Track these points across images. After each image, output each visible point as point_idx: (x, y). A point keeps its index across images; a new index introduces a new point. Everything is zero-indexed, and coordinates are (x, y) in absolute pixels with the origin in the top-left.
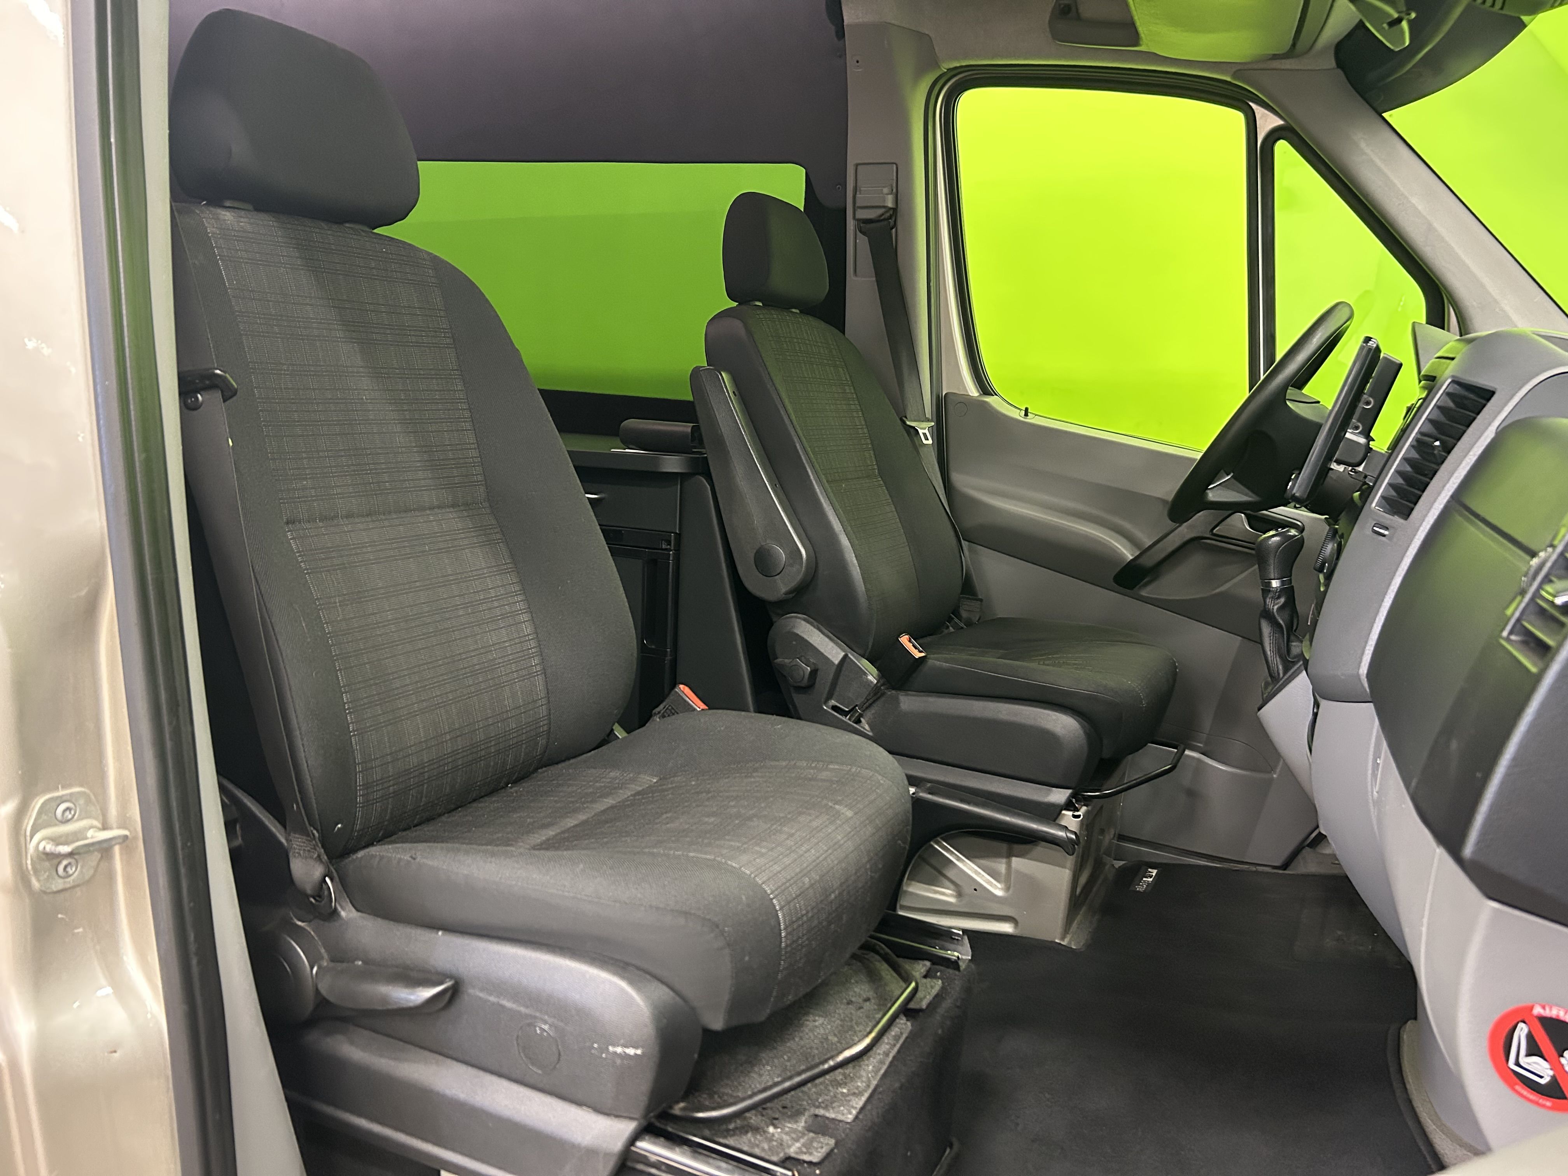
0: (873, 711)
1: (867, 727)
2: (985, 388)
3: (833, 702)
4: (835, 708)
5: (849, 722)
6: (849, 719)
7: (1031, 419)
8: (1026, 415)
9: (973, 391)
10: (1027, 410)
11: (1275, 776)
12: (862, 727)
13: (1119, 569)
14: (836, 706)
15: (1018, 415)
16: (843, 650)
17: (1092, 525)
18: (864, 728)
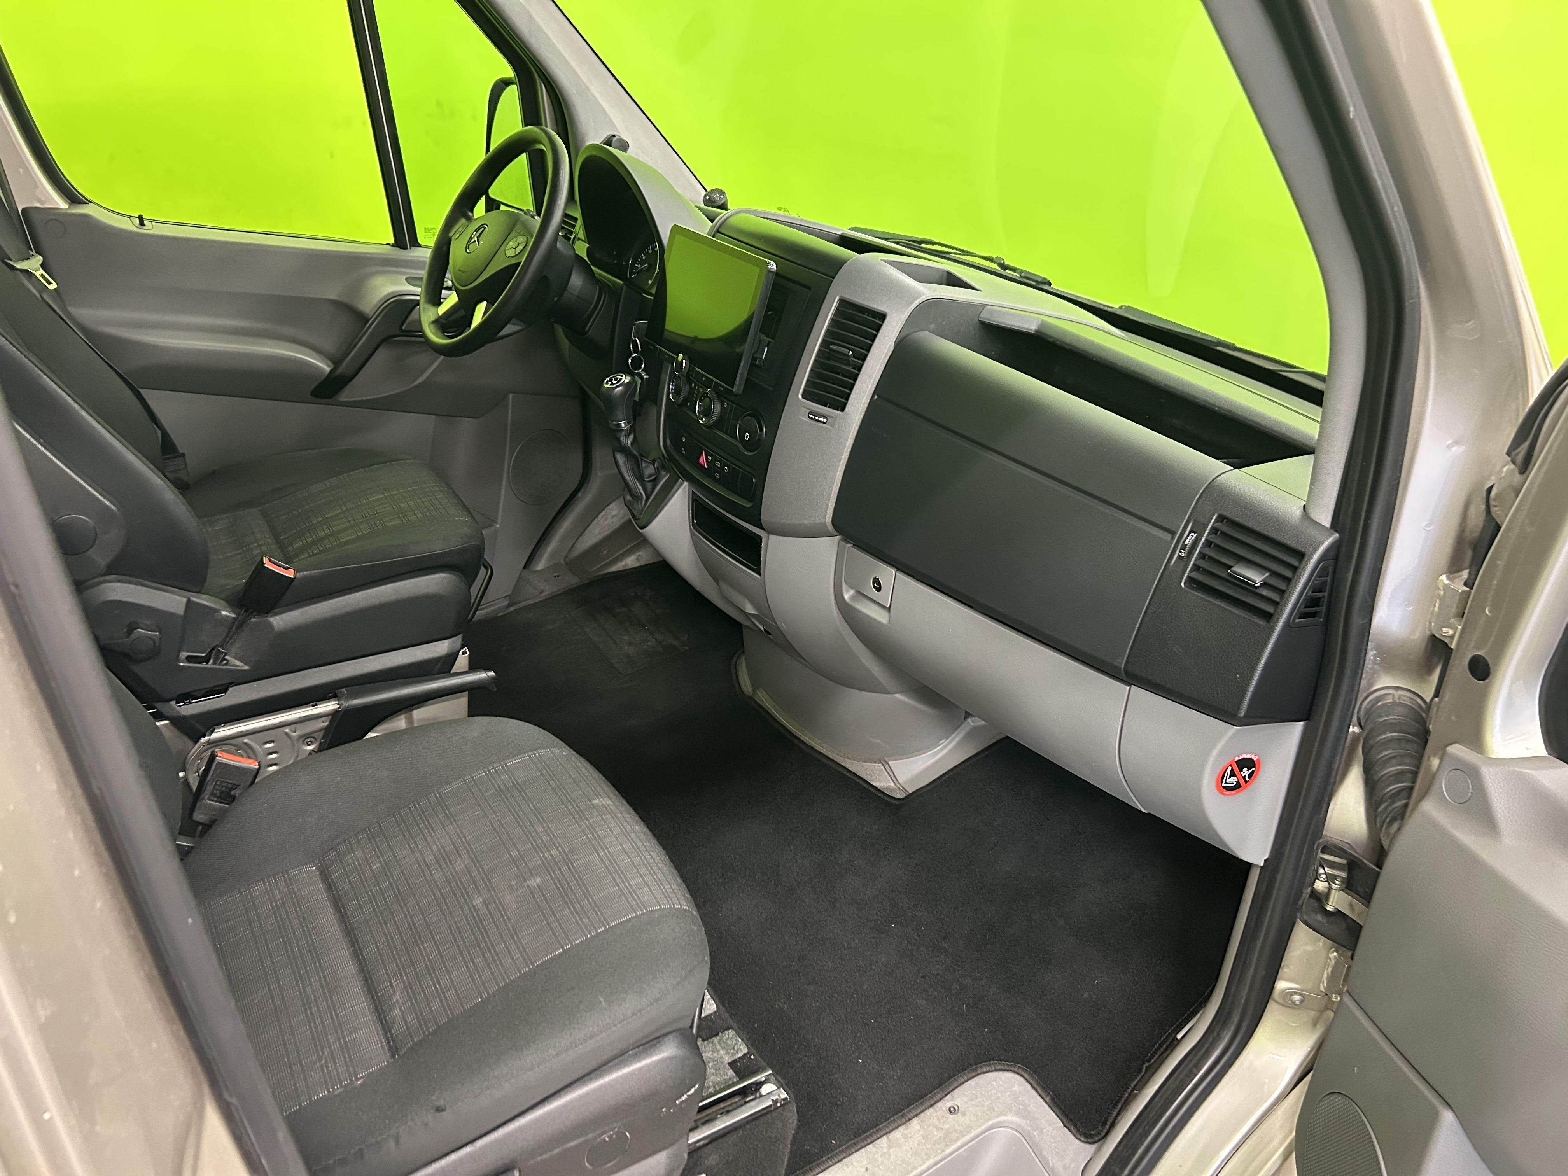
0: (238, 645)
1: (238, 663)
2: (73, 197)
3: (184, 655)
4: (189, 659)
5: (214, 666)
6: (214, 663)
7: (150, 229)
8: (142, 224)
9: (62, 204)
10: (141, 218)
11: (498, 526)
12: (233, 666)
13: (317, 383)
14: (189, 656)
15: (131, 226)
16: (184, 597)
17: (270, 342)
18: (238, 666)
